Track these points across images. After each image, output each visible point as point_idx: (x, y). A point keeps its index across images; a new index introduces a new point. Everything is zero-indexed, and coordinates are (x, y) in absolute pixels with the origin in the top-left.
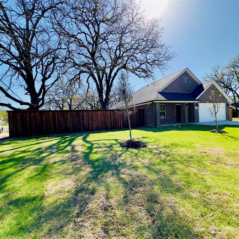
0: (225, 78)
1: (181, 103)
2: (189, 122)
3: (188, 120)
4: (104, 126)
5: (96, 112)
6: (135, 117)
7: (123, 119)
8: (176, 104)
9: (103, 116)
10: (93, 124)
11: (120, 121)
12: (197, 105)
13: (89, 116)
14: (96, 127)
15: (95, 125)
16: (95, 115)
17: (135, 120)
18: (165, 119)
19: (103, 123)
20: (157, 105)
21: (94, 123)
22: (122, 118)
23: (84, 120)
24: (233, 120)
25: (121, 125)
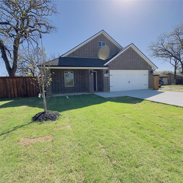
7: (17, 86)
12: (107, 72)
17: (35, 89)
25: (14, 94)
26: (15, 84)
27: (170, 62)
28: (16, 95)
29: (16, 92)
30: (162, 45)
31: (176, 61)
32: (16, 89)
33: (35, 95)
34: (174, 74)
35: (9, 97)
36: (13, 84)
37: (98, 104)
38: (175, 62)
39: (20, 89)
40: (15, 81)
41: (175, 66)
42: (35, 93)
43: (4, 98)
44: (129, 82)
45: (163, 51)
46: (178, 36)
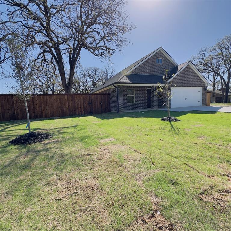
0: (214, 61)
1: (151, 86)
2: (158, 107)
3: (157, 105)
4: (60, 112)
5: (50, 96)
6: (99, 102)
7: (84, 104)
8: (148, 88)
9: (59, 101)
10: (47, 110)
11: (81, 106)
12: (169, 89)
13: (41, 101)
14: (51, 114)
15: (49, 111)
16: (48, 100)
17: (99, 106)
18: (134, 104)
19: (60, 109)
20: (119, 89)
21: (48, 108)
22: (82, 103)
23: (35, 106)
24: (210, 106)
25: (81, 111)
26: (82, 101)
27: (208, 78)
28: (83, 112)
29: (83, 109)
30: (203, 59)
31: (214, 76)
32: (82, 107)
33: (99, 112)
34: (212, 91)
35: (76, 115)
36: (80, 101)
37: (185, 115)
38: (213, 78)
39: (87, 106)
40: (82, 98)
41: (213, 82)
42: (99, 110)
43: (72, 115)
44: (186, 98)
45: (204, 66)
46: (221, 50)
